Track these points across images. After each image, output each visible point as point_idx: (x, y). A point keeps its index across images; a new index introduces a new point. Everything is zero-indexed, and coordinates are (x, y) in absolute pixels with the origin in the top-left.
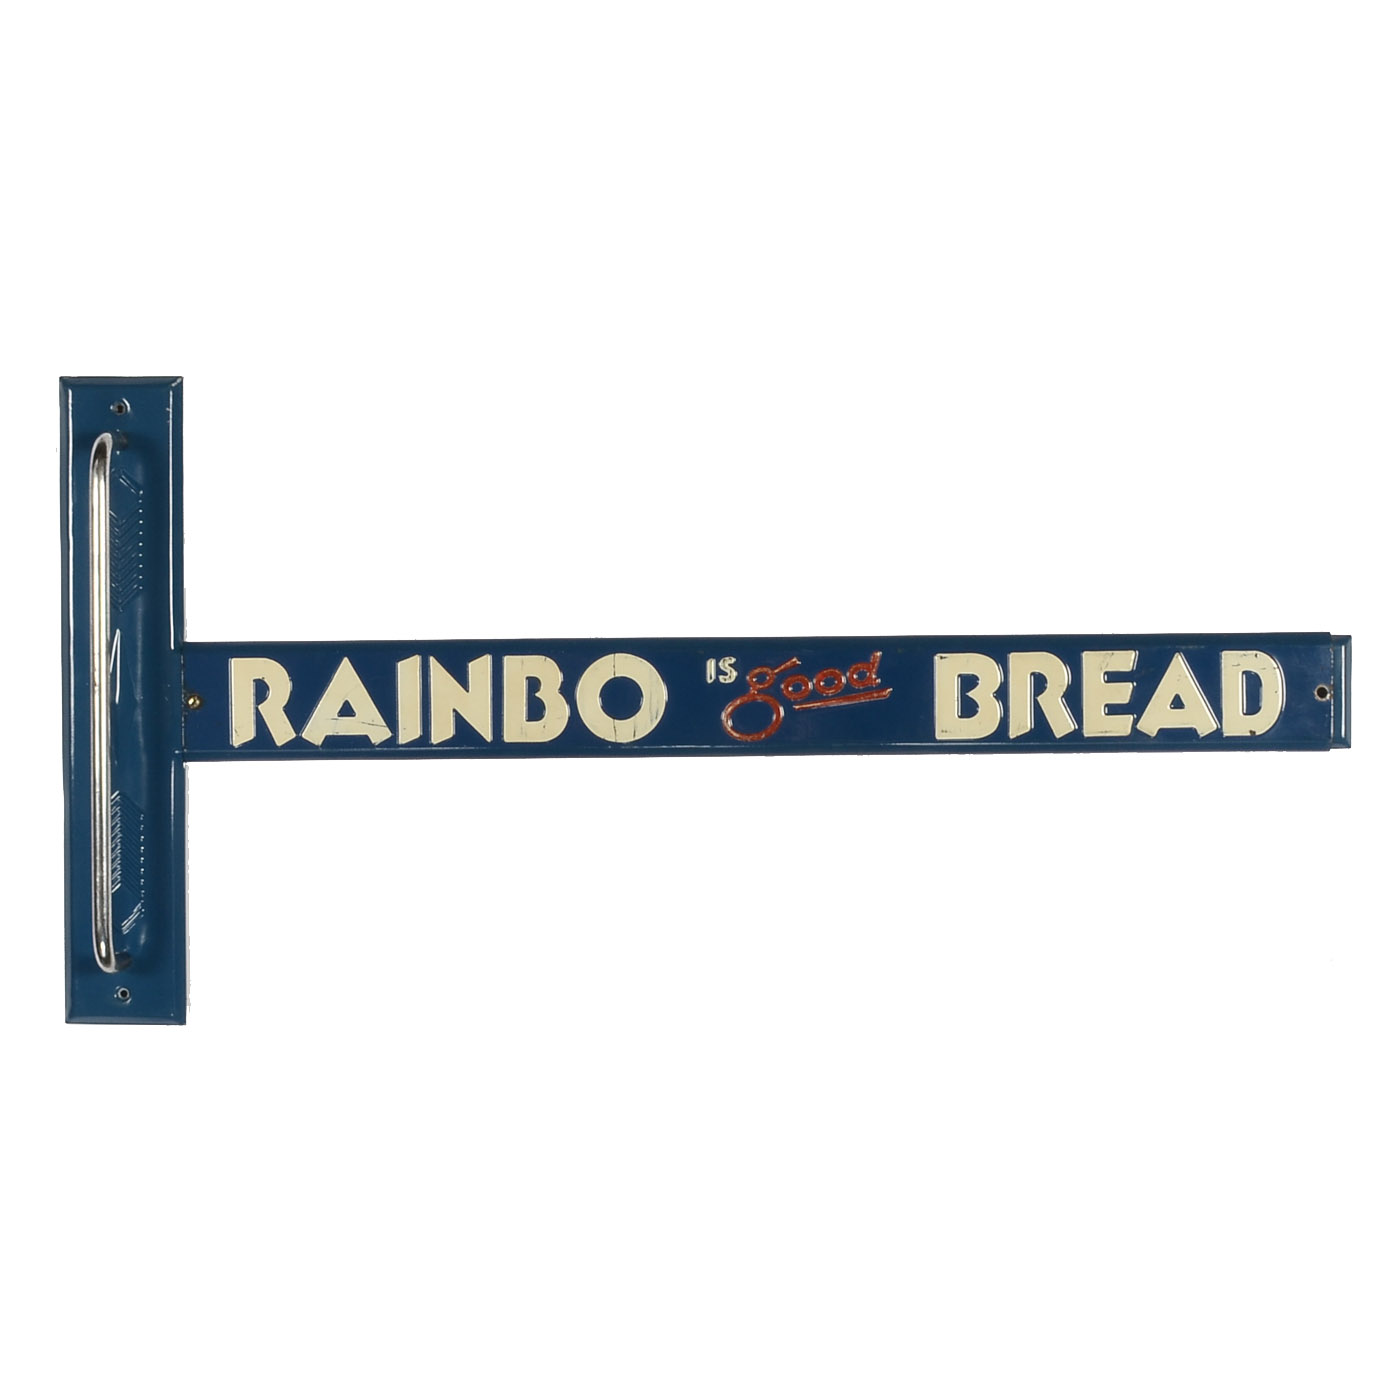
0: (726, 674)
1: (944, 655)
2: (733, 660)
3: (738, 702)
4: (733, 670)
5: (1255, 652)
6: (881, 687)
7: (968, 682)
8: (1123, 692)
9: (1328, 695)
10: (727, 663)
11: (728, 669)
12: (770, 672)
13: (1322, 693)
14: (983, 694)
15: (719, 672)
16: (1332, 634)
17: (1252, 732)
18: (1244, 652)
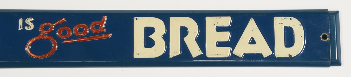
0: (28, 26)
1: (137, 18)
2: (32, 19)
3: (35, 39)
4: (32, 24)
5: (290, 17)
6: (108, 33)
7: (149, 31)
8: (226, 36)
9: (328, 38)
10: (29, 21)
11: (30, 24)
12: (51, 25)
13: (325, 37)
14: (157, 37)
15: (25, 25)
16: (329, 10)
17: (290, 55)
18: (285, 17)
